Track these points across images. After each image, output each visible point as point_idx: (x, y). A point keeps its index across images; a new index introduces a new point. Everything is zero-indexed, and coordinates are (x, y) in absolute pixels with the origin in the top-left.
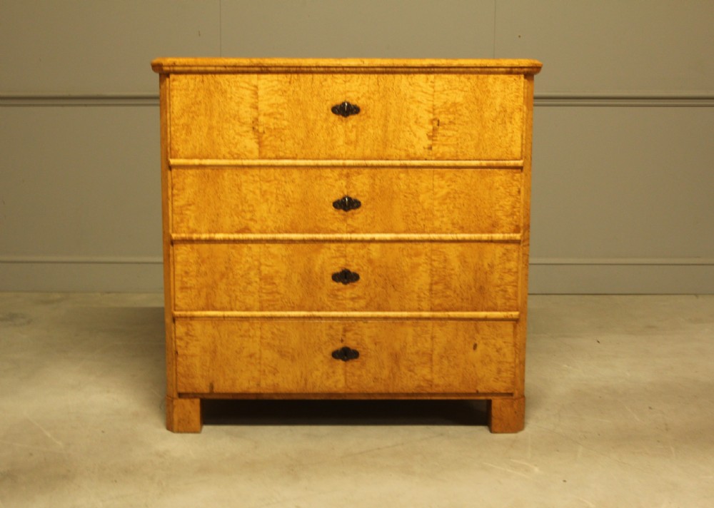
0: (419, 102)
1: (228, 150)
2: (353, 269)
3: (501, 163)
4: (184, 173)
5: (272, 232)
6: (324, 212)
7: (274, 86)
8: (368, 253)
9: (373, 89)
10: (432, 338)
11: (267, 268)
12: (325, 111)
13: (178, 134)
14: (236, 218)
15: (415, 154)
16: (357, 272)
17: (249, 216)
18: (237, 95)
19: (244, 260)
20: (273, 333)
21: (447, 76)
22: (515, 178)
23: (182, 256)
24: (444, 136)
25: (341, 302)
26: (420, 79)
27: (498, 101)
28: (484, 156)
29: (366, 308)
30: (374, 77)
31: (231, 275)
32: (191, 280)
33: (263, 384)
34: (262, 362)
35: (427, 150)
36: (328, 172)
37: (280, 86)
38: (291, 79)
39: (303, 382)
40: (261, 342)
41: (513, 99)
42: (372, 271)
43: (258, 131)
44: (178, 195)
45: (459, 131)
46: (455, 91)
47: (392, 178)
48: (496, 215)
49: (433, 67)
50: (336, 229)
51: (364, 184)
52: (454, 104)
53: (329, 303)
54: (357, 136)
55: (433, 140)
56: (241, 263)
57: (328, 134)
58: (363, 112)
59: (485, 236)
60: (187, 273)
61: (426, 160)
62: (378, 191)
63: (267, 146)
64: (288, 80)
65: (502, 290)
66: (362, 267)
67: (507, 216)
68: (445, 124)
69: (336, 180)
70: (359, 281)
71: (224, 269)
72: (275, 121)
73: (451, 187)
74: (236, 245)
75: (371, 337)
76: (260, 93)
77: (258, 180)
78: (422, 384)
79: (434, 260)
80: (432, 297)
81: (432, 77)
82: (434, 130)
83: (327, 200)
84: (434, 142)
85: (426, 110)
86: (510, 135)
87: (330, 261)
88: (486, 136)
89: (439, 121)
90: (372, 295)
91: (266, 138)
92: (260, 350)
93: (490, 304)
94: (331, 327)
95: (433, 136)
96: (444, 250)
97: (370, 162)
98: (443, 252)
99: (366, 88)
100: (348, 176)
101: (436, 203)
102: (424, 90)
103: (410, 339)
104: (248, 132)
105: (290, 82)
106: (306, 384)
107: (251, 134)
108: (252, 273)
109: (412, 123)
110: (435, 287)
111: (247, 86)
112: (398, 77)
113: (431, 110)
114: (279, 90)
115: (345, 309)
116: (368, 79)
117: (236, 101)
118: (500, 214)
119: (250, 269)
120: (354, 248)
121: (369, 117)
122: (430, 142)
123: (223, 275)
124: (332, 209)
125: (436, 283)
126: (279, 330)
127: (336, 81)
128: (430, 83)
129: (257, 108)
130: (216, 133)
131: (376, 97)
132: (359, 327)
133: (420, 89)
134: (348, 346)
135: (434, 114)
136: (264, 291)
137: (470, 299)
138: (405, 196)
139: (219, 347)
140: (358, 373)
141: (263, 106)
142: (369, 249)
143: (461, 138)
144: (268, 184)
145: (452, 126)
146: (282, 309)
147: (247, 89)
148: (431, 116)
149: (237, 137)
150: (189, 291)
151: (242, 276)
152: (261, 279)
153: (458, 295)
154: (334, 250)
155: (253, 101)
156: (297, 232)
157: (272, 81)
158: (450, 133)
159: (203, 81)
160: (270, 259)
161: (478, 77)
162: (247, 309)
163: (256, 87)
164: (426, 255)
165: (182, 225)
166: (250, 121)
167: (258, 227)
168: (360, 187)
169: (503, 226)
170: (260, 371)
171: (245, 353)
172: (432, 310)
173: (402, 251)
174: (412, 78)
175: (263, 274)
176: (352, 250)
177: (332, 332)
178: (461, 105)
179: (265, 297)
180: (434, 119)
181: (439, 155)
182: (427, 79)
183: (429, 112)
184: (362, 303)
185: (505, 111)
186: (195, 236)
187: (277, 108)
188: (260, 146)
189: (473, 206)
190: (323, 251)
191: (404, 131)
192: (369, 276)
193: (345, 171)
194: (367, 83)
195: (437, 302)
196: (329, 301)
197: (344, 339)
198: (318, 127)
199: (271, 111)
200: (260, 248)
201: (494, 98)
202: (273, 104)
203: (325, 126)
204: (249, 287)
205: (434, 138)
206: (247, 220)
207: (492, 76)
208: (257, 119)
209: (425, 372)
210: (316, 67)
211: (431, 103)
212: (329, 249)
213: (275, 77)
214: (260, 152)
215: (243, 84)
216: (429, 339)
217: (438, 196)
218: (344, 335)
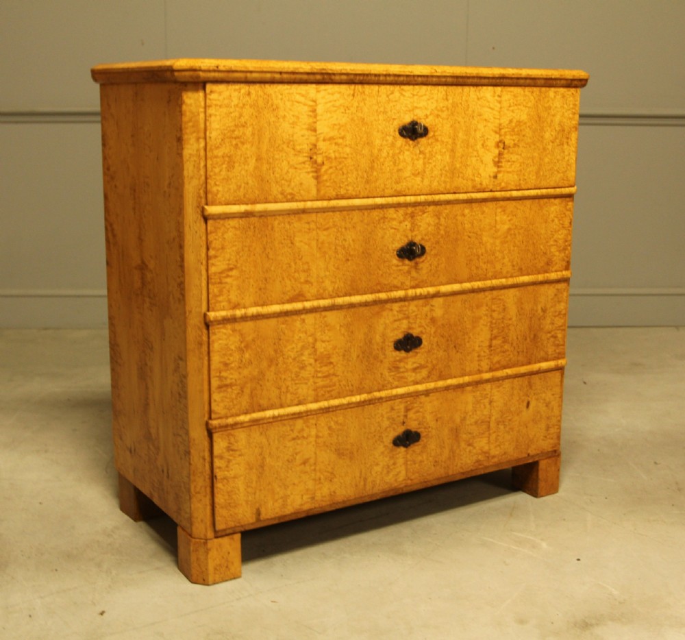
0: (486, 120)
1: (280, 189)
2: (415, 333)
3: (558, 191)
4: (223, 225)
5: (331, 297)
6: (387, 264)
7: (335, 101)
8: (432, 310)
9: (441, 105)
10: (491, 402)
11: (324, 345)
12: (392, 133)
13: (217, 170)
14: (288, 282)
15: (481, 184)
16: (420, 336)
17: (303, 277)
18: (291, 113)
19: (297, 337)
20: (330, 428)
21: (512, 89)
22: (568, 207)
23: (220, 342)
24: (509, 161)
25: (402, 375)
26: (488, 92)
27: (557, 119)
28: (544, 184)
29: (428, 379)
30: (442, 89)
31: (280, 359)
32: (232, 374)
33: (318, 496)
34: (317, 468)
35: (492, 179)
36: (391, 213)
37: (342, 101)
38: (354, 90)
39: (362, 483)
40: (316, 441)
41: (571, 116)
42: (435, 333)
43: (316, 162)
44: (216, 257)
45: (523, 155)
46: (519, 107)
47: (456, 216)
48: (550, 252)
49: (503, 77)
50: (399, 285)
51: (429, 225)
52: (519, 122)
53: (390, 379)
54: (424, 164)
55: (498, 167)
56: (293, 341)
57: (395, 163)
58: (431, 134)
59: (540, 277)
60: (226, 365)
61: (491, 191)
62: (442, 232)
63: (326, 181)
64: (352, 92)
65: (552, 336)
66: (425, 329)
67: (560, 251)
68: (509, 147)
69: (400, 222)
70: (422, 346)
71: (272, 353)
72: (336, 147)
73: (512, 222)
74: (287, 318)
75: (432, 413)
76: (320, 109)
77: (315, 227)
78: (480, 457)
79: (494, 311)
80: (491, 355)
81: (499, 89)
82: (500, 154)
83: (390, 248)
84: (499, 169)
85: (493, 130)
86: (567, 158)
87: (391, 326)
88: (546, 160)
89: (504, 143)
90: (434, 362)
91: (326, 171)
92: (315, 453)
93: (542, 354)
94: (392, 409)
95: (499, 162)
96: (503, 297)
97: (437, 198)
98: (503, 300)
99: (435, 105)
100: (412, 216)
101: (498, 242)
102: (492, 106)
103: (470, 407)
104: (304, 163)
105: (353, 95)
106: (365, 485)
107: (308, 167)
108: (306, 353)
109: (479, 146)
110: (494, 342)
111: (302, 99)
112: (466, 89)
113: (497, 130)
114: (341, 105)
115: (406, 384)
116: (436, 91)
117: (291, 121)
118: (553, 249)
119: (303, 348)
120: (416, 306)
121: (437, 140)
122: (495, 170)
123: (272, 361)
124: (395, 261)
125: (495, 338)
126: (336, 423)
127: (404, 93)
128: (497, 98)
129: (315, 130)
130: (265, 167)
131: (444, 115)
132: (421, 403)
133: (487, 104)
134: (409, 428)
135: (500, 136)
136: (320, 375)
137: (525, 350)
138: (469, 237)
139: (268, 459)
140: (420, 458)
141: (322, 128)
142: (432, 306)
143: (524, 163)
144: (325, 233)
145: (516, 149)
146: (339, 396)
147: (305, 105)
148: (497, 138)
149: (291, 171)
150: (229, 390)
151: (294, 359)
152: (316, 360)
153: (514, 348)
154: (397, 312)
155: (311, 120)
156: (358, 293)
157: (333, 94)
158: (514, 158)
159: (249, 94)
160: (326, 331)
161: (540, 92)
162: (300, 403)
163: (314, 101)
164: (487, 305)
165: (220, 298)
166: (306, 147)
167: (313, 291)
168: (424, 228)
169: (556, 263)
170: (314, 480)
171: (299, 459)
172: (491, 370)
173: (464, 303)
174: (480, 91)
175: (318, 353)
176: (415, 309)
177: (394, 414)
178: (525, 123)
179: (321, 383)
180: (500, 141)
181: (503, 185)
182: (495, 92)
183: (496, 132)
184: (424, 373)
185: (563, 130)
186: (239, 313)
187: (339, 129)
188: (318, 183)
189: (531, 242)
190: (385, 314)
191: (471, 157)
192: (432, 338)
193: (410, 210)
194: (435, 97)
195: (496, 359)
196: (391, 376)
197: (405, 420)
198: (384, 154)
199: (332, 134)
200: (315, 319)
201: (554, 116)
202: (335, 125)
203: (391, 152)
204: (303, 371)
205: (500, 164)
206: (301, 283)
207: (553, 89)
208: (315, 146)
209: (482, 444)
210: (386, 75)
211: (497, 121)
212: (391, 310)
213: (336, 88)
214: (318, 190)
215: (298, 98)
216: (488, 406)
217: (499, 233)
218: (406, 416)
